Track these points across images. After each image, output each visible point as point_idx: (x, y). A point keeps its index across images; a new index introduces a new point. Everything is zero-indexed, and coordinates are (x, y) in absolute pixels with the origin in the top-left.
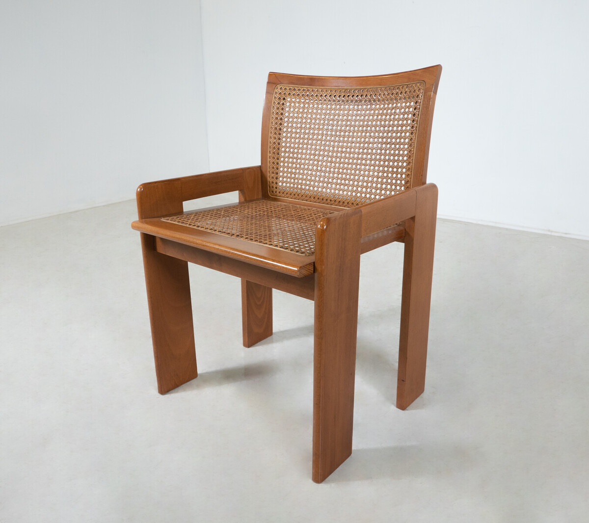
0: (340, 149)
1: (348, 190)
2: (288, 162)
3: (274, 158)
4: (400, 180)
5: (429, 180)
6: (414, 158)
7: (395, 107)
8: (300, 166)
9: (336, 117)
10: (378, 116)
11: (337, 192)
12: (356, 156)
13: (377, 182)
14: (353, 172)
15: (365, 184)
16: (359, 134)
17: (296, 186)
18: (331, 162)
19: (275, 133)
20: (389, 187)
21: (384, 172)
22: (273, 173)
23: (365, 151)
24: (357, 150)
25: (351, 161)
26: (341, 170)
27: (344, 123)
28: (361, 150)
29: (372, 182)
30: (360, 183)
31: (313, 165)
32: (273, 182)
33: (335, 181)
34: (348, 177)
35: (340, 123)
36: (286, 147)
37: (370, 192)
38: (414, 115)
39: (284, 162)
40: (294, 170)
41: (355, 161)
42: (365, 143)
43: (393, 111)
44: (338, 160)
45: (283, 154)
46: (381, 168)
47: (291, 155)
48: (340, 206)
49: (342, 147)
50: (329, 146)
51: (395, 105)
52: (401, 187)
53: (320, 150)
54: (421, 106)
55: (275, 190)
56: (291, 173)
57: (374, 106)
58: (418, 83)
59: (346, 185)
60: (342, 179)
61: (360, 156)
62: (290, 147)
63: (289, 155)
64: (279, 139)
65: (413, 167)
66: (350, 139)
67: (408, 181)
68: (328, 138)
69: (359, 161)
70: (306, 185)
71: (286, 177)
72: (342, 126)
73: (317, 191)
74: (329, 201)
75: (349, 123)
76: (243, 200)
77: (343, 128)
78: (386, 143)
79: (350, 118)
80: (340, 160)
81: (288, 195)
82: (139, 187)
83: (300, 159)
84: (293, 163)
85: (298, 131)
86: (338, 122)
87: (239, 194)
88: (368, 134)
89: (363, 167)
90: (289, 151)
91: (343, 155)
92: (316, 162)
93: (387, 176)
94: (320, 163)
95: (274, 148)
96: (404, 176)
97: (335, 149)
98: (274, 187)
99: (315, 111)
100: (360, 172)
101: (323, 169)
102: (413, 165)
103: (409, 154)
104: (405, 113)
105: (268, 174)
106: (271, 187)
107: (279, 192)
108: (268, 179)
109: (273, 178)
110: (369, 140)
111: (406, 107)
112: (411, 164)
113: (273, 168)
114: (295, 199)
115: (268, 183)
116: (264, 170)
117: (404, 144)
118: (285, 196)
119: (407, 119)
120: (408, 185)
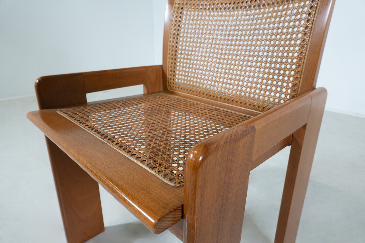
0: (227, 52)
1: (233, 89)
2: (183, 63)
3: (172, 59)
4: (287, 83)
5: (319, 84)
6: (305, 61)
7: (286, 8)
8: (193, 65)
9: (226, 23)
10: (266, 20)
11: (223, 90)
12: (242, 58)
13: (262, 84)
14: (239, 72)
15: (249, 84)
16: (247, 38)
17: (188, 83)
18: (219, 63)
19: (174, 38)
20: (274, 88)
21: (269, 73)
22: (171, 71)
23: (252, 53)
24: (243, 53)
25: (237, 62)
26: (227, 71)
27: (233, 28)
28: (247, 53)
29: (257, 83)
30: (245, 84)
31: (203, 65)
32: (171, 79)
33: (221, 80)
34: (234, 77)
35: (229, 28)
36: (182, 49)
37: (254, 92)
38: (310, 14)
39: (180, 62)
40: (187, 70)
41: (241, 63)
42: (251, 45)
43: (284, 13)
44: (225, 61)
45: (179, 56)
46: (267, 70)
47: (186, 57)
48: (225, 103)
49: (230, 50)
50: (218, 49)
51: (286, 7)
52: (287, 89)
53: (210, 53)
55: (172, 85)
56: (185, 72)
57: (262, 10)
59: (232, 84)
60: (228, 79)
61: (246, 58)
62: (185, 50)
63: (184, 57)
64: (177, 43)
65: (303, 72)
66: (237, 43)
67: (296, 84)
68: (218, 42)
69: (245, 63)
70: (197, 82)
71: (182, 75)
72: (230, 31)
73: (205, 88)
74: (215, 97)
75: (237, 28)
76: (146, 92)
77: (232, 33)
78: (274, 46)
79: (238, 23)
80: (227, 62)
81: (182, 90)
82: (38, 79)
83: (193, 60)
84: (187, 63)
85: (192, 36)
86: (227, 28)
87: (144, 87)
88: (255, 37)
89: (248, 68)
90: (185, 54)
91: (230, 57)
92: (206, 63)
93: (273, 78)
94: (209, 64)
95: (173, 50)
96: (291, 79)
97: (224, 52)
98: (172, 82)
99: (207, 18)
100: (245, 73)
101: (212, 69)
102: (304, 67)
103: (300, 56)
104: (298, 13)
105: (168, 72)
106: (170, 83)
107: (176, 87)
108: (168, 76)
109: (171, 75)
110: (256, 43)
111: (299, 7)
112: (301, 67)
113: (171, 67)
114: (188, 93)
115: (168, 79)
116: (164, 69)
117: (295, 46)
118: (180, 90)
119: (300, 20)
120: (296, 88)
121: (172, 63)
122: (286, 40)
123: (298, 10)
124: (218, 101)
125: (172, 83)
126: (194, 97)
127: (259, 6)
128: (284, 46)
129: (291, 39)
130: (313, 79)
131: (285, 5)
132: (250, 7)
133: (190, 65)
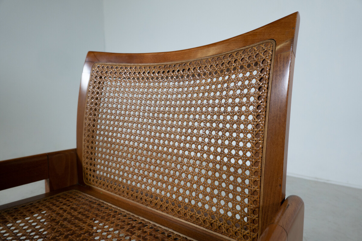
0: (158, 135)
1: (166, 190)
3: (88, 141)
4: (242, 187)
6: (264, 156)
7: (228, 80)
8: (114, 151)
9: (154, 96)
10: (203, 94)
11: (153, 189)
12: (177, 144)
13: (205, 185)
14: (173, 165)
15: (189, 185)
17: (109, 175)
19: (90, 114)
20: (223, 194)
21: (215, 170)
22: (87, 158)
23: (189, 138)
24: (178, 137)
25: (170, 150)
26: (158, 162)
27: (163, 102)
28: (183, 138)
29: (198, 183)
30: (182, 183)
31: (128, 152)
32: (87, 168)
33: (151, 174)
34: (167, 171)
35: (158, 102)
36: (101, 129)
37: (196, 198)
38: (260, 89)
40: (107, 157)
41: (176, 151)
42: (187, 127)
43: (225, 85)
44: (155, 148)
45: (97, 138)
46: (211, 165)
47: (106, 139)
48: (157, 209)
49: (161, 132)
50: (146, 130)
51: (227, 77)
52: (243, 198)
53: (136, 135)
54: (271, 75)
55: (89, 177)
56: (105, 159)
57: (198, 82)
58: (262, 44)
59: (165, 182)
60: (159, 173)
61: (182, 145)
64: (94, 120)
65: (263, 169)
66: (170, 122)
67: (255, 191)
68: (145, 120)
69: (181, 152)
70: (119, 176)
72: (160, 106)
73: (130, 185)
74: (144, 200)
75: (168, 103)
76: (48, 191)
77: (162, 109)
78: (217, 130)
79: (169, 96)
81: (101, 186)
83: (114, 144)
84: (107, 148)
85: (114, 112)
86: (156, 102)
87: (45, 183)
88: (191, 116)
89: (186, 160)
91: (162, 142)
92: (130, 149)
93: (221, 177)
94: (135, 150)
95: (89, 130)
96: (247, 182)
97: (153, 134)
98: (89, 173)
99: (132, 90)
100: (182, 167)
101: (139, 158)
102: (263, 166)
103: (255, 148)
104: (243, 87)
105: (83, 159)
106: (86, 174)
107: (93, 181)
108: (83, 164)
109: (87, 163)
110: (193, 124)
111: (244, 79)
112: (260, 164)
113: (87, 152)
114: (108, 190)
115: (83, 168)
116: (79, 154)
117: (245, 132)
118: (98, 185)
119: (248, 96)
120: (256, 197)
121: (88, 147)
122: (232, 123)
123: (243, 83)
124: (147, 205)
125: (88, 175)
126: (117, 197)
127: (193, 76)
128: (231, 131)
129: (239, 122)
130: (281, 185)
131: (225, 75)
132: (182, 76)
133: (110, 151)
